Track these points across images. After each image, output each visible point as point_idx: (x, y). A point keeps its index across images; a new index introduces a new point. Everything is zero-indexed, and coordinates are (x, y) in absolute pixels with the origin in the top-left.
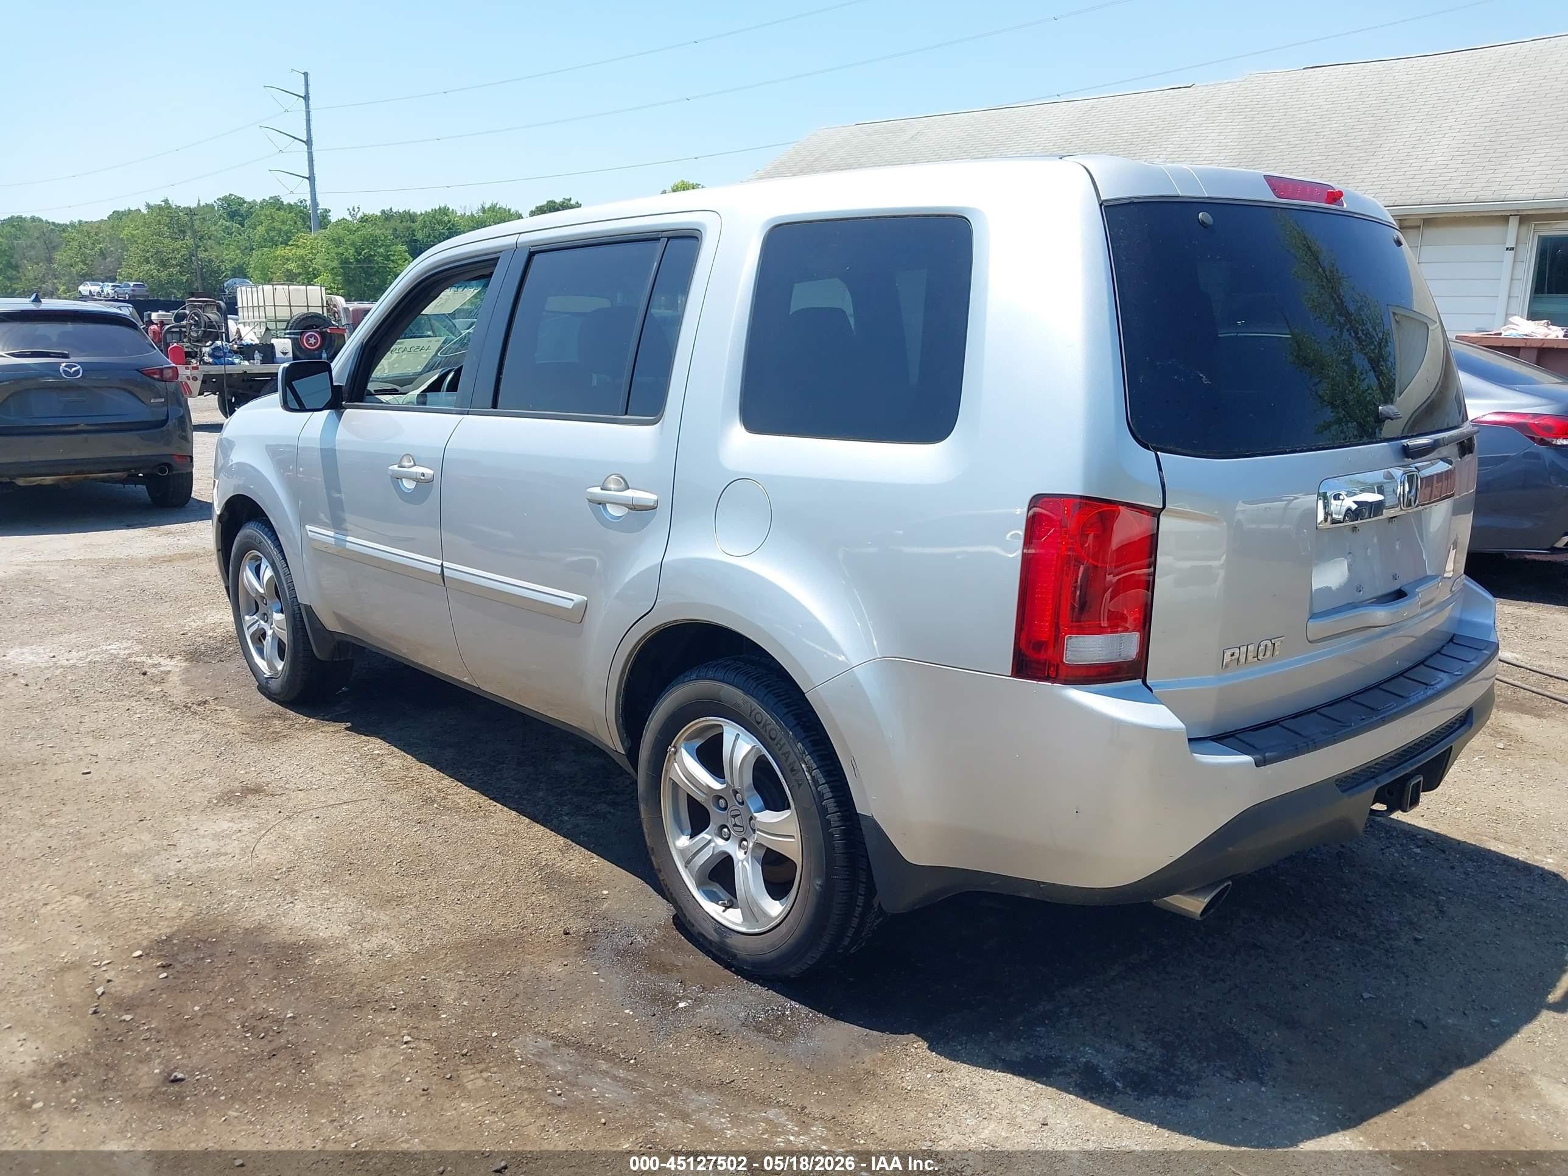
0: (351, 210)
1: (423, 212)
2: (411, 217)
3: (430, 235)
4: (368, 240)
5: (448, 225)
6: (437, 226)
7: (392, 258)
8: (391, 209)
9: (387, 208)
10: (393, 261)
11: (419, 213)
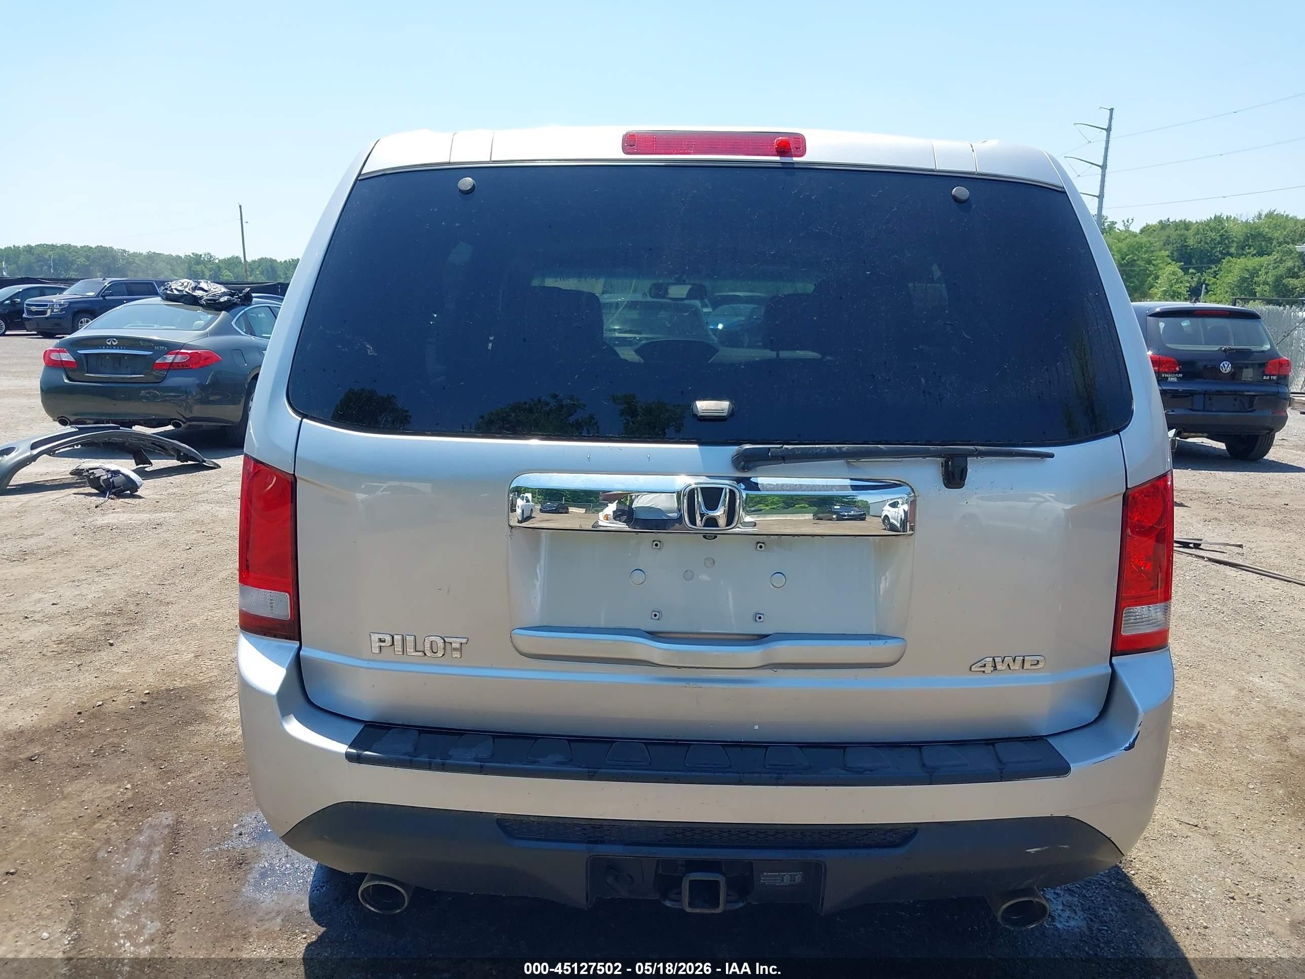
0: (1125, 222)
1: (1198, 221)
2: (1186, 226)
3: (1201, 241)
4: (1134, 247)
5: (1221, 231)
6: (1209, 233)
7: (1154, 262)
8: (1168, 219)
9: (1164, 218)
10: (1154, 265)
11: (1194, 222)
